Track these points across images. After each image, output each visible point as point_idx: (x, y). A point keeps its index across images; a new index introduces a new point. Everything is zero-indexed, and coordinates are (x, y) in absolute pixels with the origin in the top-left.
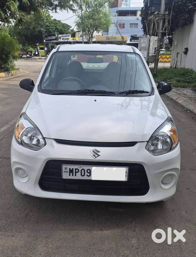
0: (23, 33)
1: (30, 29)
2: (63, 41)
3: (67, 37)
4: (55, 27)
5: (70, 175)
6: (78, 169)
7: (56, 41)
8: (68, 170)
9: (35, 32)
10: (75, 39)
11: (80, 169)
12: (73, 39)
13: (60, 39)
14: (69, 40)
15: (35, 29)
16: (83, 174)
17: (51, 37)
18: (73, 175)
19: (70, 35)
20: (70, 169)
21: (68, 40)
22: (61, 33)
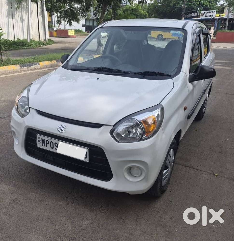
0: (161, 11)
1: (170, 6)
2: (206, 18)
3: (211, 14)
4: (198, 3)
5: (42, 145)
6: (48, 140)
7: (197, 18)
8: (41, 140)
9: (175, 9)
10: (223, 16)
11: (50, 141)
12: (220, 16)
13: (202, 16)
14: (213, 17)
15: (175, 6)
16: (52, 147)
17: (193, 13)
18: (45, 146)
19: (216, 11)
20: (42, 139)
21: (211, 17)
22: (206, 9)
